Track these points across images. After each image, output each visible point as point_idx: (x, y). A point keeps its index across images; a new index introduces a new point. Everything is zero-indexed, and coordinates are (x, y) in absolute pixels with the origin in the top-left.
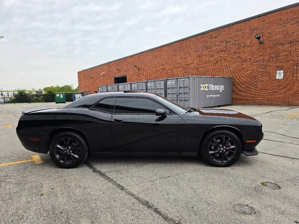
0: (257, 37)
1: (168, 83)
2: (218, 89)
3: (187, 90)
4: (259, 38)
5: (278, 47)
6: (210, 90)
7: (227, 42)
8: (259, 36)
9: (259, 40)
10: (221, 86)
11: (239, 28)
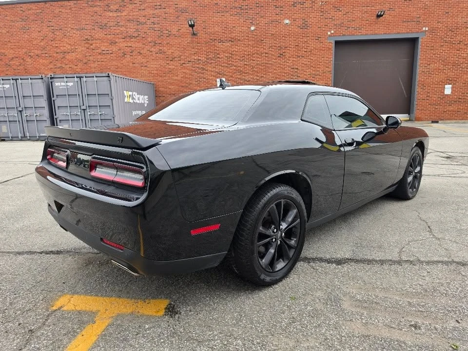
0: (190, 23)
1: (57, 84)
2: (143, 102)
3: (106, 101)
4: (192, 26)
5: (217, 44)
6: (135, 101)
7: (140, 23)
8: (193, 23)
9: (193, 28)
10: (145, 97)
11: (158, 4)
